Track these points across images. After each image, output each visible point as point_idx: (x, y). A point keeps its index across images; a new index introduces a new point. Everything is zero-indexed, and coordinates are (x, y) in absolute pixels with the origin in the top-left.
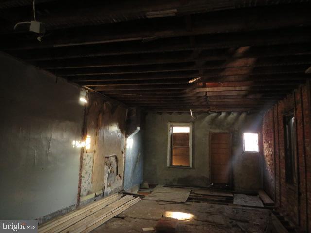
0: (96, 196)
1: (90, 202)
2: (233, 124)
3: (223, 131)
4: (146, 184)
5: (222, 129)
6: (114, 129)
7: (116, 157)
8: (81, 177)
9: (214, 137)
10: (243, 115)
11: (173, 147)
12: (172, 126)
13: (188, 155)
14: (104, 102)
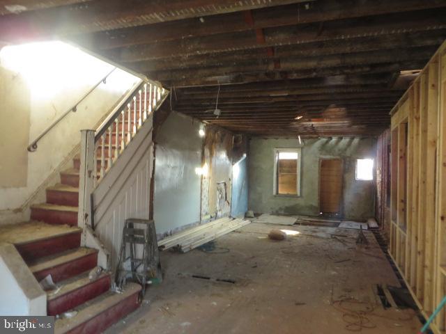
0: (211, 217)
1: (207, 222)
2: (346, 150)
3: (334, 157)
4: (251, 213)
5: (333, 155)
6: (223, 156)
7: (225, 184)
8: (201, 199)
9: (324, 165)
10: (356, 141)
11: (279, 175)
12: (278, 152)
13: (295, 183)
14: (216, 132)
